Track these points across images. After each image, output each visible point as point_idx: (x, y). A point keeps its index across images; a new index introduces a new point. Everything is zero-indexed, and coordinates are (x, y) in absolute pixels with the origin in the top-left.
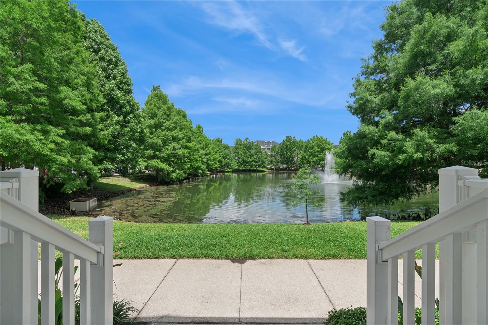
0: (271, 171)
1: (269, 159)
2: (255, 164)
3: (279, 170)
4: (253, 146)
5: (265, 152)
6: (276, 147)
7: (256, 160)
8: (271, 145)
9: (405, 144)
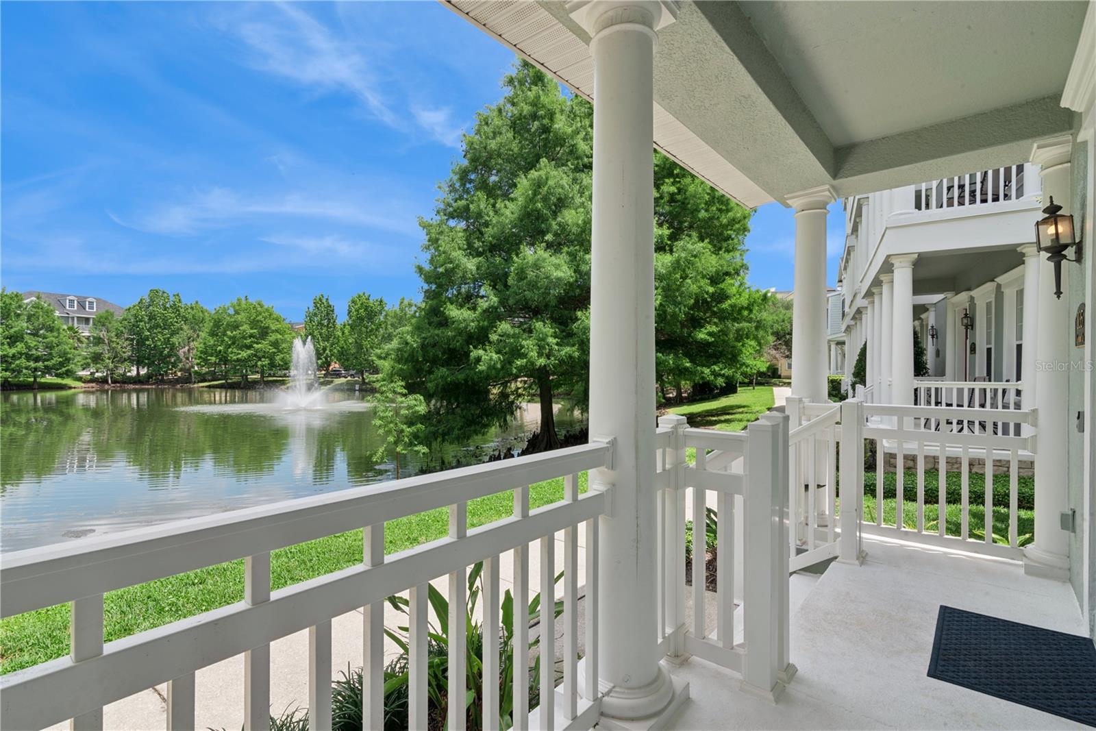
0: (94, 385)
1: (85, 351)
2: (32, 364)
3: (124, 383)
4: (20, 307)
5: (71, 329)
6: (112, 315)
7: (34, 352)
8: (91, 308)
9: (524, 343)
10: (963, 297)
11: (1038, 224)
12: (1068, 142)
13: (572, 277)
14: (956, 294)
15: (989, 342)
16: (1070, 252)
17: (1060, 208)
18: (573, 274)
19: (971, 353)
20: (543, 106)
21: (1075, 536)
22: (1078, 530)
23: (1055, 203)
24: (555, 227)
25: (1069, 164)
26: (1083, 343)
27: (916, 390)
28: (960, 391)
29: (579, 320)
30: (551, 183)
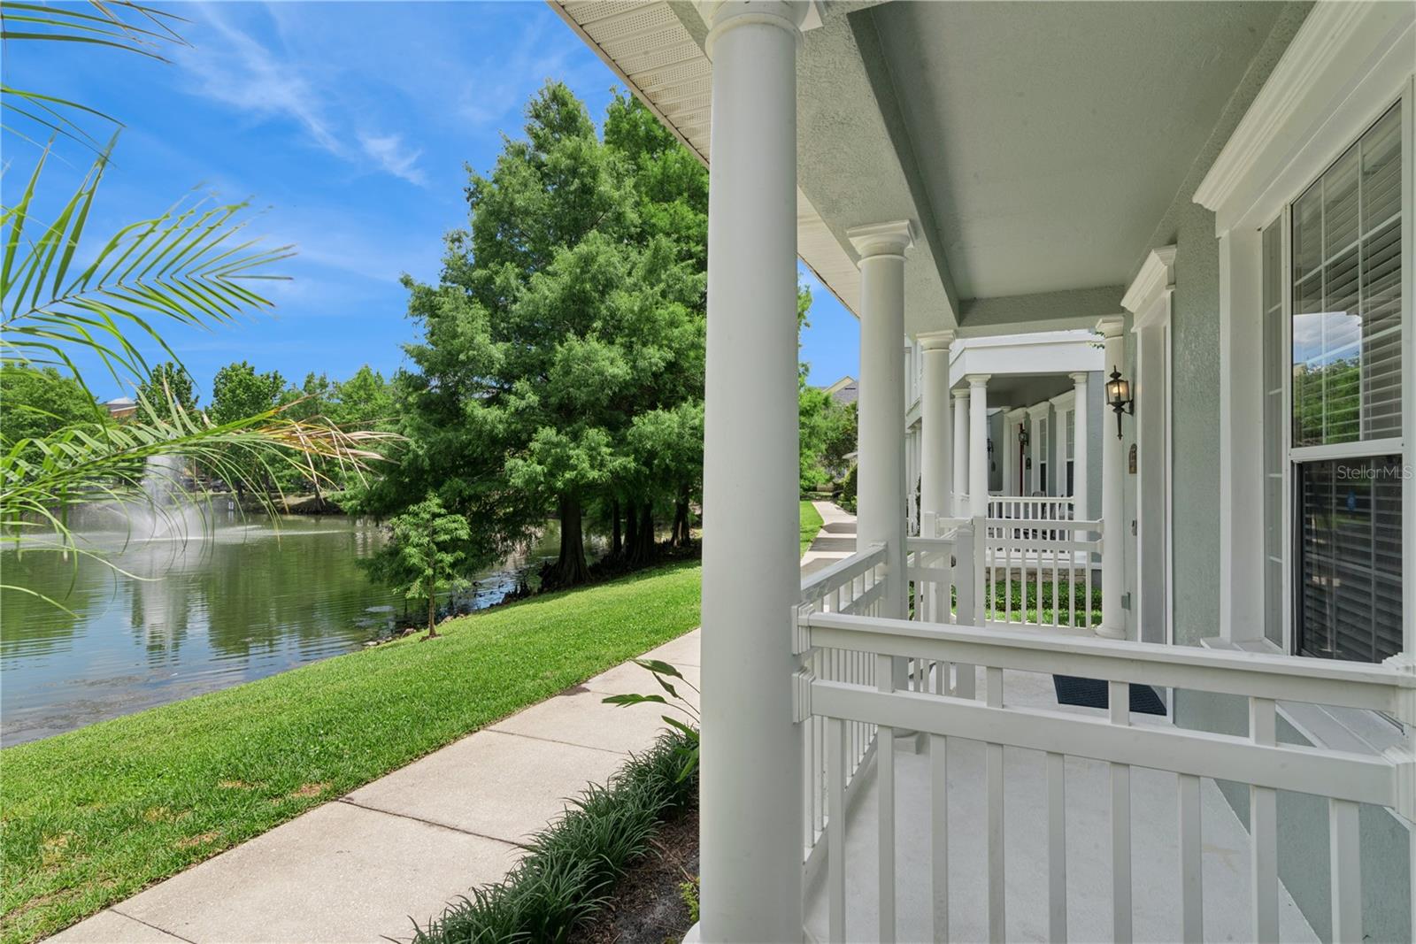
9: (571, 452)
10: (1020, 412)
11: (1107, 384)
12: (1121, 320)
13: (628, 374)
14: (1012, 410)
15: (1043, 458)
16: (1126, 407)
17: (1120, 375)
18: (629, 371)
19: (1027, 468)
20: (585, 162)
21: (1131, 613)
22: (1132, 607)
23: (1118, 371)
24: (604, 312)
25: (1122, 337)
26: (1135, 472)
27: (990, 505)
28: (1017, 505)
29: (634, 425)
30: (601, 259)
